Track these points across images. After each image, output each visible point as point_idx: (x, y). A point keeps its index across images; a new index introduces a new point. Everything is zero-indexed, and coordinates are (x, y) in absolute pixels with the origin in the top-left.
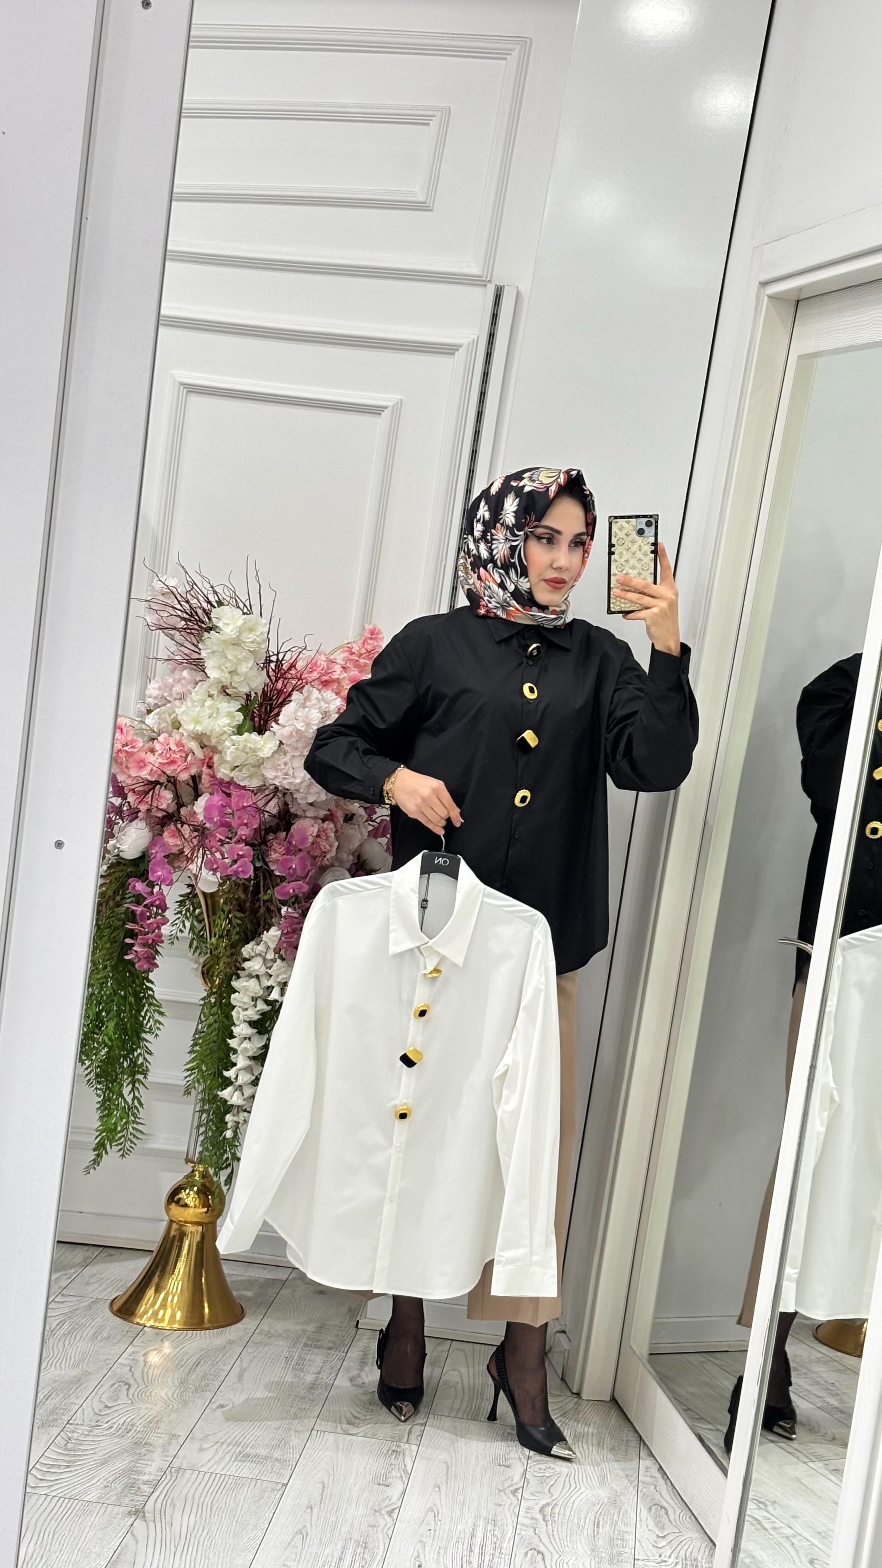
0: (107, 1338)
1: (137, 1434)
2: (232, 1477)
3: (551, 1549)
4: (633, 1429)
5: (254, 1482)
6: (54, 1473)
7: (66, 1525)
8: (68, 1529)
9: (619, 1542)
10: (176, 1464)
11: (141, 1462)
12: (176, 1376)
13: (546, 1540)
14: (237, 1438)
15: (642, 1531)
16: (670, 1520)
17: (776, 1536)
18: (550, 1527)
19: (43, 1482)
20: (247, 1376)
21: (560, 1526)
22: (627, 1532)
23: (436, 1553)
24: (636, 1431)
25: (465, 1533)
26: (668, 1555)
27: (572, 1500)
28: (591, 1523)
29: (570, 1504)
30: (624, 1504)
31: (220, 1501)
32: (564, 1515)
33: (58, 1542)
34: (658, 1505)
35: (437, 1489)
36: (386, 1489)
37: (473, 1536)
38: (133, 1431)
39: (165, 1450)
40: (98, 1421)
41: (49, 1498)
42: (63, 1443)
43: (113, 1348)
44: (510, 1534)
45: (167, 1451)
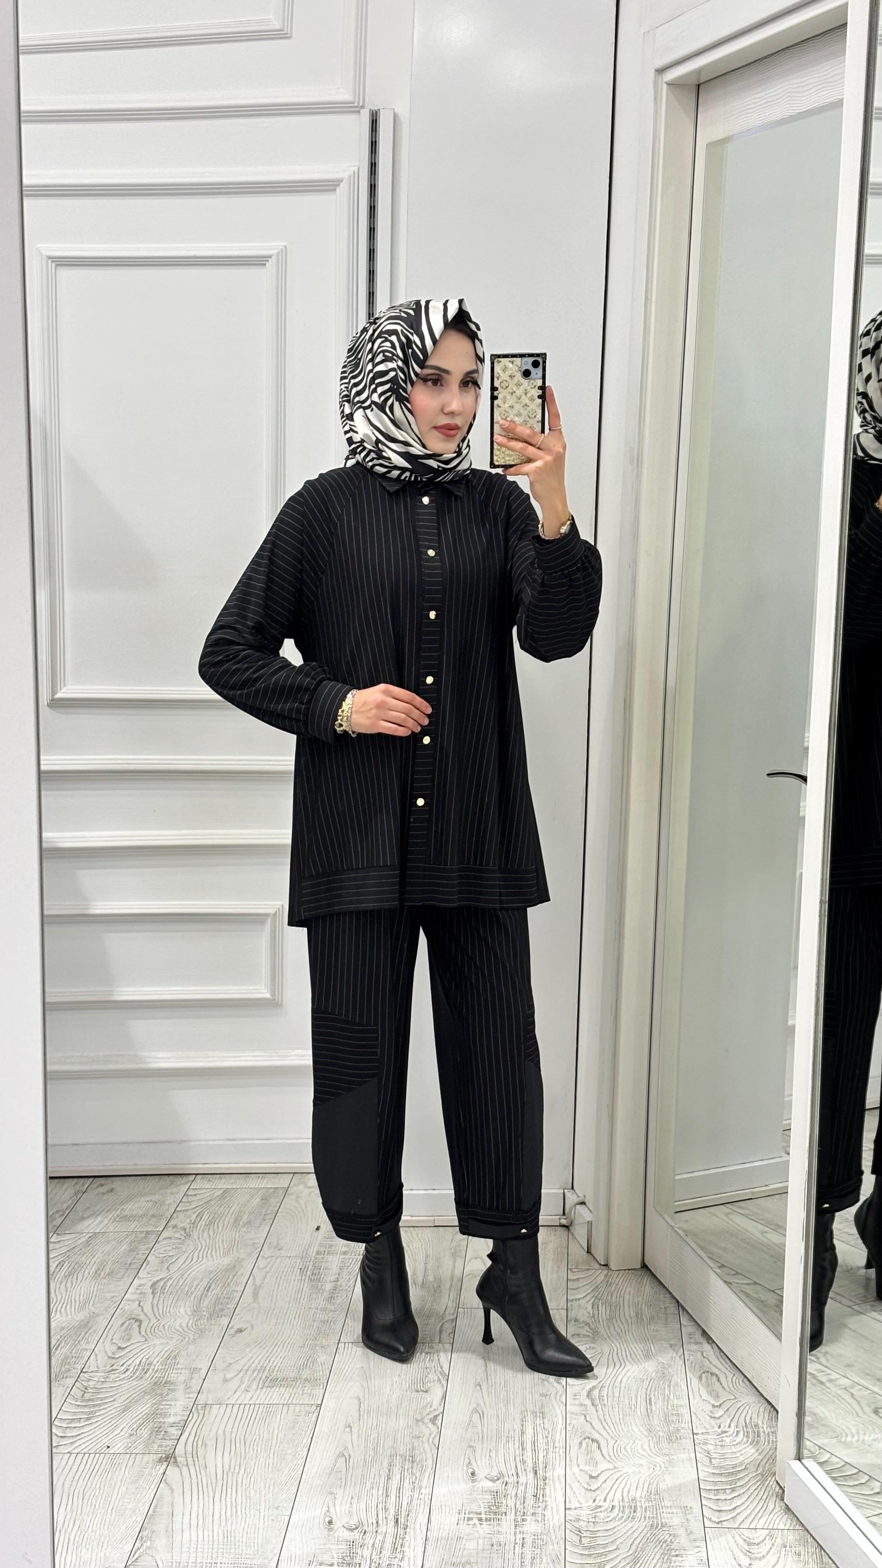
0: (111, 1273)
1: (156, 1373)
2: (262, 1406)
3: (606, 1435)
4: (669, 1296)
5: (285, 1408)
6: (75, 1427)
7: (95, 1483)
8: (98, 1487)
9: (675, 1418)
10: (202, 1399)
11: (164, 1403)
12: (188, 1304)
13: (598, 1426)
14: (261, 1363)
15: (696, 1401)
16: (723, 1387)
17: (833, 1389)
18: (600, 1412)
19: (66, 1439)
20: (262, 1293)
21: (611, 1410)
22: (681, 1406)
23: (488, 1456)
24: (674, 1297)
25: (514, 1431)
26: (727, 1425)
27: (619, 1380)
28: (643, 1402)
29: (617, 1384)
30: (672, 1376)
31: (253, 1432)
32: (613, 1396)
33: (89, 1504)
34: (708, 1372)
35: (478, 1387)
36: (424, 1395)
37: (523, 1433)
38: (151, 1371)
39: (187, 1387)
40: (113, 1365)
41: (74, 1456)
42: (80, 1394)
43: (118, 1283)
44: (560, 1426)
45: (190, 1387)
